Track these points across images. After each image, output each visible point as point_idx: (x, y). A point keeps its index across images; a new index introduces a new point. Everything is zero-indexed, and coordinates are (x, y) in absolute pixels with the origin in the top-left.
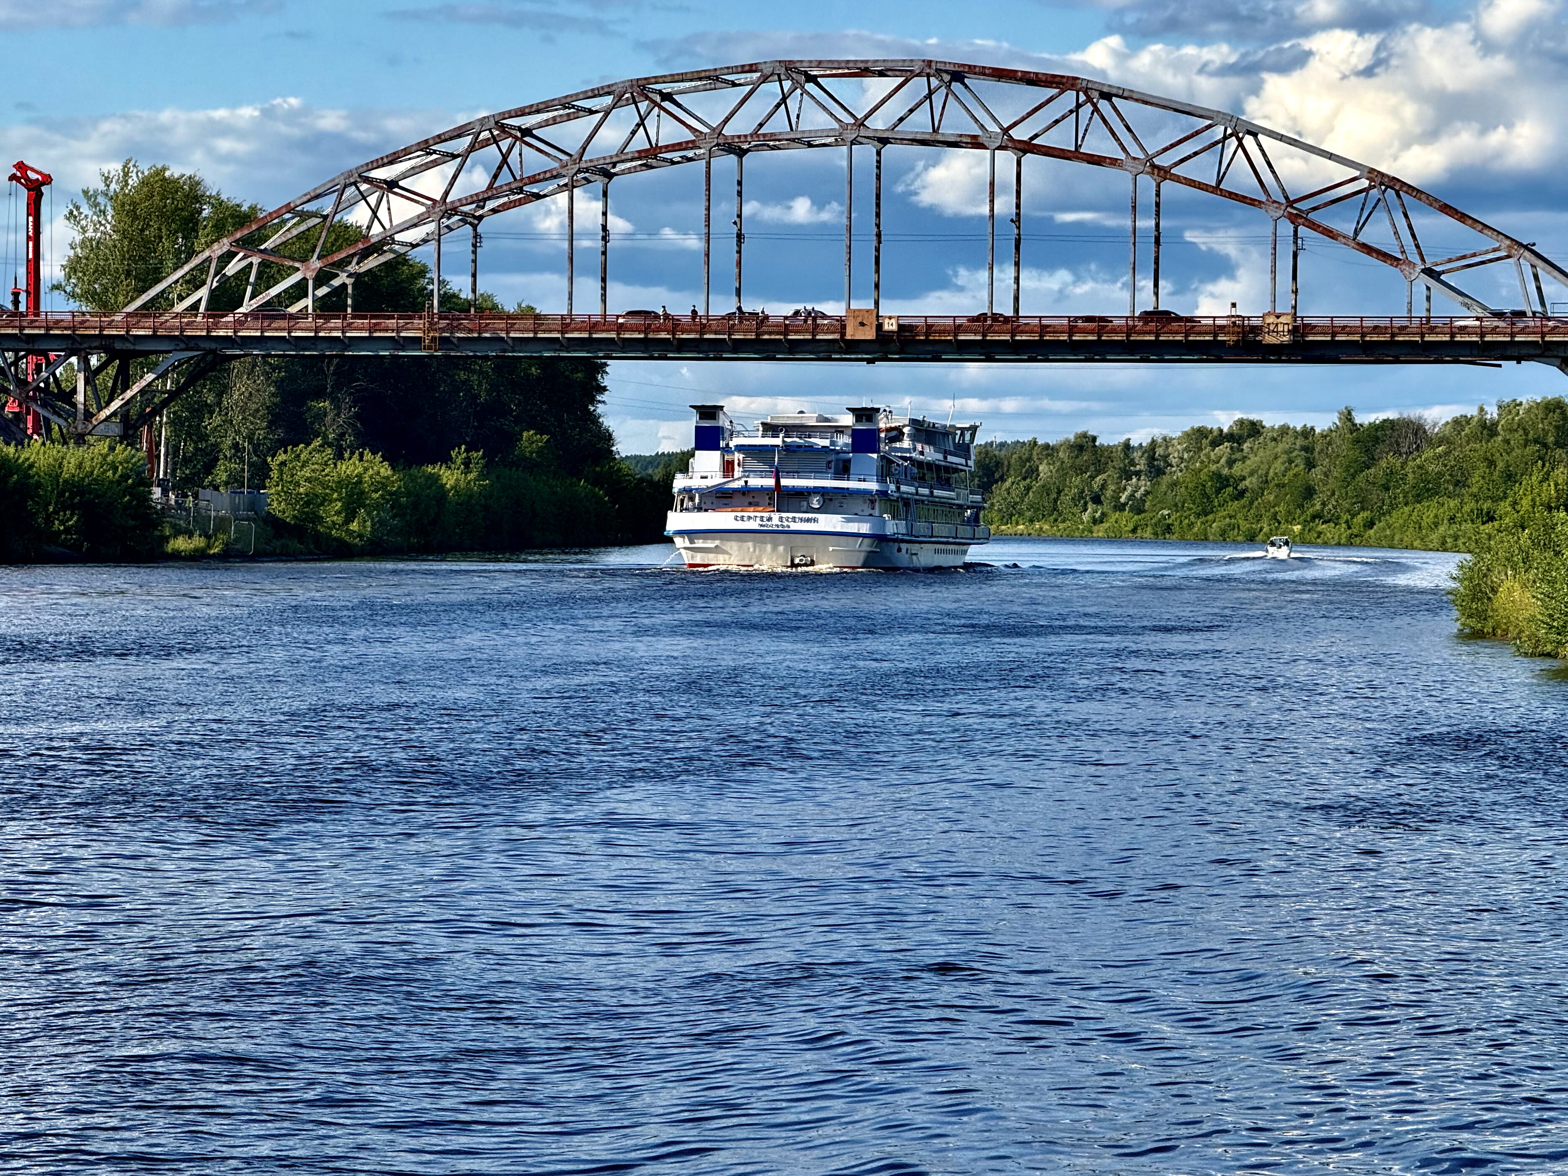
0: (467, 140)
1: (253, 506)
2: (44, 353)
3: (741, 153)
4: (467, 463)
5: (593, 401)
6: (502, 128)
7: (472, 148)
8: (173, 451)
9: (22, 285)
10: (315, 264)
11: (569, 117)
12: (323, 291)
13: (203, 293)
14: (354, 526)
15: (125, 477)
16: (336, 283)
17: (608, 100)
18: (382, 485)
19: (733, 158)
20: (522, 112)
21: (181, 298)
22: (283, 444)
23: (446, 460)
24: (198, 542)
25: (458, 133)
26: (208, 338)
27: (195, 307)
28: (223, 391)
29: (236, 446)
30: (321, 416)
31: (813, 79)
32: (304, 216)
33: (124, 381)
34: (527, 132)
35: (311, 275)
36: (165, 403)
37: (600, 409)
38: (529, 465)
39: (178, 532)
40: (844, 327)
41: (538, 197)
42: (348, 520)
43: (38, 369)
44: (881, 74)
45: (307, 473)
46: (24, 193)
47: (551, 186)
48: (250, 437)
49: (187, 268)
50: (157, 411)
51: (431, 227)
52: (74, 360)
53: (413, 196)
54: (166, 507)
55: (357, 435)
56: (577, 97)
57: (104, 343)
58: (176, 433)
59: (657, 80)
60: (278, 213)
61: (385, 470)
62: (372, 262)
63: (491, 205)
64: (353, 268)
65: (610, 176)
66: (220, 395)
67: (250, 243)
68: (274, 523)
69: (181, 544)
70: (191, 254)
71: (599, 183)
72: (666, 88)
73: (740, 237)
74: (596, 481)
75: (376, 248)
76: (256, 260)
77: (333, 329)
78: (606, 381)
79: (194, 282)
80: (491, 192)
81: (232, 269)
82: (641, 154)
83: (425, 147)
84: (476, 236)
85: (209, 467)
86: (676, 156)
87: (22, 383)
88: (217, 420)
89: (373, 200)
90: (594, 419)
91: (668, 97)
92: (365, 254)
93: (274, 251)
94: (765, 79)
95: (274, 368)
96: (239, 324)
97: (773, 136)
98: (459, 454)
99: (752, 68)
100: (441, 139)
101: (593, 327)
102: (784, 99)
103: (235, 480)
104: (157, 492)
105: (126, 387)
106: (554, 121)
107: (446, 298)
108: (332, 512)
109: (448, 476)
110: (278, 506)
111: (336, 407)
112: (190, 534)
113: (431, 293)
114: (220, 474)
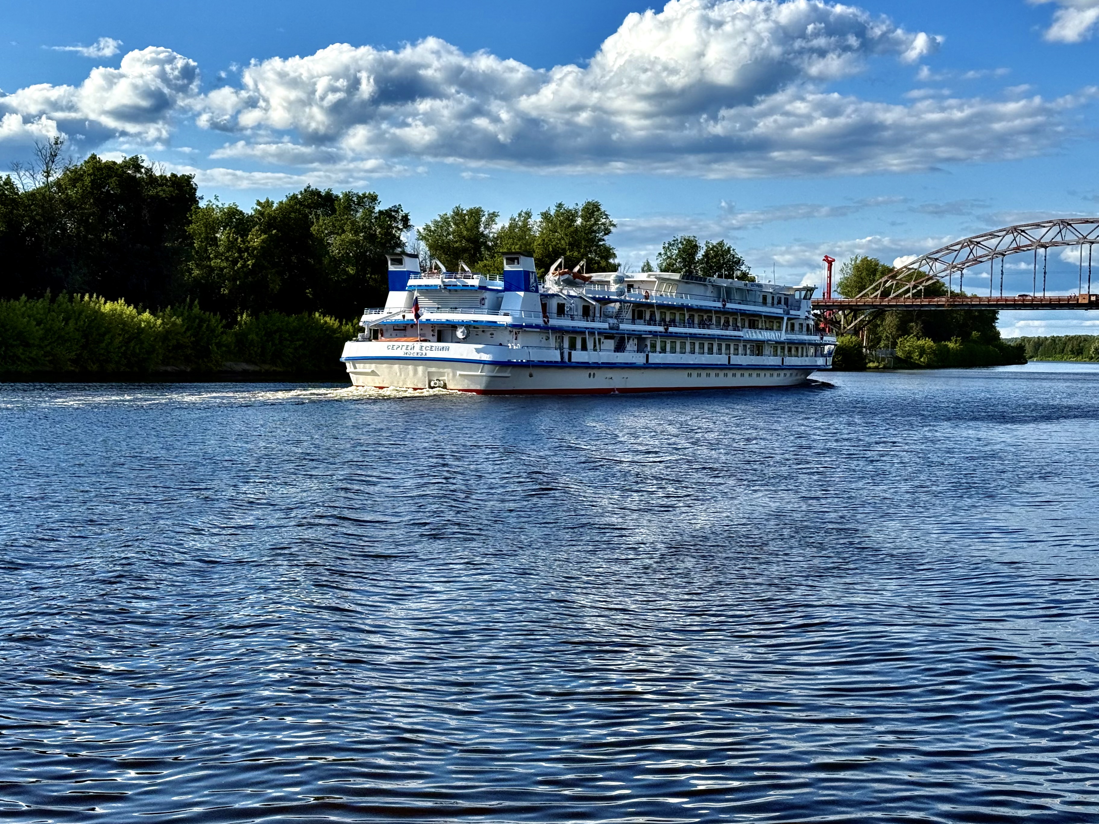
0: (960, 246)
1: (891, 354)
2: (832, 310)
3: (1046, 247)
4: (956, 341)
5: (994, 322)
6: (971, 242)
7: (961, 248)
8: (868, 338)
9: (826, 291)
10: (913, 283)
11: (992, 238)
12: (915, 291)
13: (879, 292)
14: (922, 360)
15: (855, 345)
16: (919, 288)
17: (1005, 232)
18: (931, 348)
19: (1043, 249)
20: (977, 237)
21: (871, 294)
22: (900, 336)
23: (950, 340)
24: (876, 364)
25: (957, 244)
26: (880, 305)
27: (876, 296)
28: (883, 320)
29: (887, 336)
30: (912, 327)
31: (1070, 225)
32: (909, 269)
33: (855, 317)
34: (979, 243)
35: (911, 287)
36: (866, 325)
37: (997, 325)
38: (975, 342)
39: (870, 361)
40: (1078, 300)
41: (981, 262)
42: (921, 357)
43: (830, 315)
44: (1092, 222)
45: (908, 344)
46: (826, 264)
47: (986, 258)
48: (891, 334)
49: (874, 285)
50: (864, 327)
51: (949, 271)
52: (840, 313)
53: (943, 262)
54: (867, 354)
55: (923, 333)
56: (995, 232)
57: (850, 307)
58: (869, 333)
59: (1020, 226)
60: (902, 268)
61: (932, 343)
62: (930, 282)
63: (967, 265)
64: (924, 284)
65: (1004, 255)
66: (882, 322)
67: (893, 277)
68: (897, 358)
69: (871, 365)
70: (874, 281)
71: (1001, 257)
72: (1023, 228)
73: (1045, 273)
74: (996, 346)
75: (931, 278)
76: (895, 282)
77: (918, 302)
78: (998, 316)
79: (875, 289)
80: (967, 261)
81: (887, 285)
82: (1014, 249)
83: (947, 248)
84: (962, 274)
85: (879, 343)
86: (1025, 249)
87: (825, 318)
88: (881, 329)
89: (930, 264)
90: (994, 327)
91: (1023, 231)
92: (928, 280)
93: (900, 279)
94: (1055, 225)
95: (899, 314)
96: (889, 301)
97: (1056, 242)
98: (953, 339)
99: (1050, 222)
100: (952, 246)
101: (998, 300)
102: (1060, 231)
103: (886, 346)
104: (864, 350)
105: (856, 320)
106: (987, 239)
107: (952, 292)
108: (916, 355)
109: (951, 345)
110: (900, 354)
111: (917, 325)
112: (874, 362)
113: (947, 291)
114: (882, 344)
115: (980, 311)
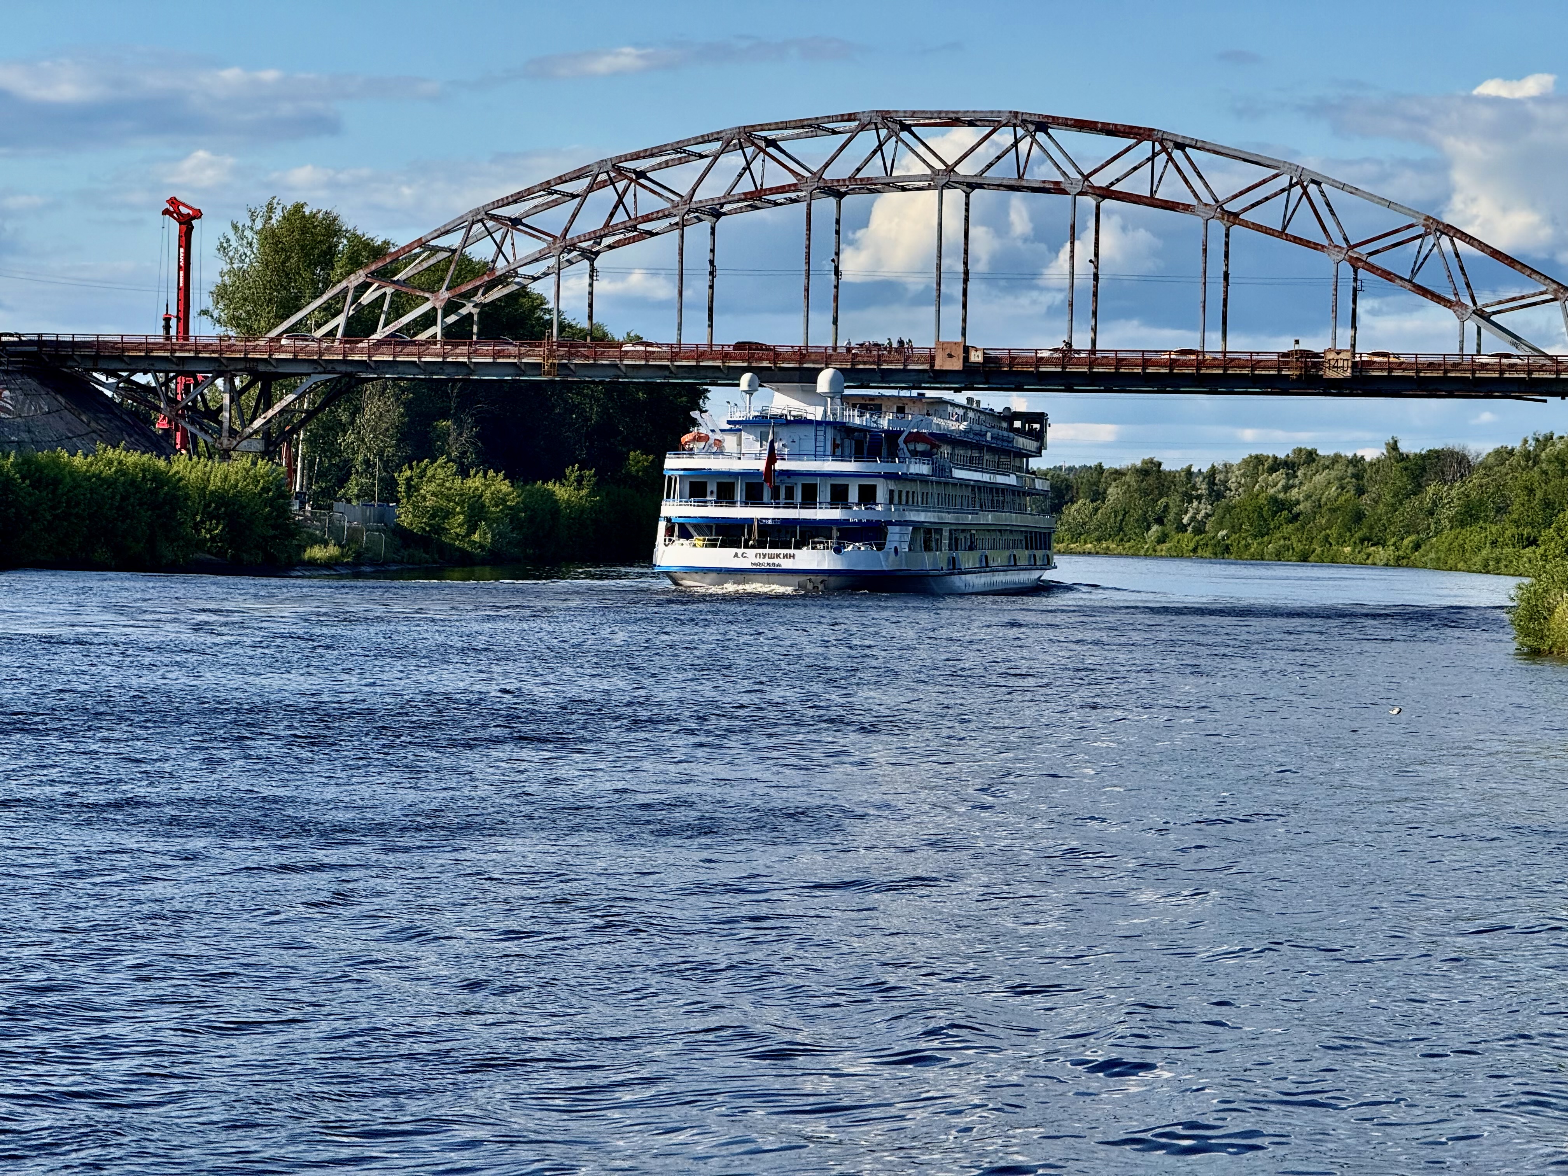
0: (586, 182)
1: (381, 519)
2: (193, 374)
3: (840, 195)
4: (580, 480)
6: (619, 170)
7: (590, 189)
8: (309, 465)
9: (173, 311)
10: (444, 294)
11: (680, 161)
12: (452, 319)
13: (340, 320)
14: (476, 537)
15: (265, 489)
16: (464, 311)
17: (717, 146)
18: (503, 500)
19: (832, 201)
20: (637, 156)
21: (319, 326)
22: (409, 460)
23: (560, 477)
24: (332, 550)
25: (578, 175)
26: (345, 362)
27: (332, 333)
28: (357, 410)
29: (367, 462)
30: (444, 435)
31: (907, 128)
32: (436, 250)
33: (266, 401)
34: (642, 174)
35: (439, 305)
36: (302, 423)
38: (638, 482)
39: (315, 541)
40: (933, 358)
41: (652, 234)
42: (472, 530)
43: (187, 389)
44: (971, 124)
45: (433, 487)
46: (175, 226)
47: (663, 224)
48: (380, 453)
49: (325, 297)
50: (295, 430)
51: (552, 261)
52: (220, 382)
53: (536, 232)
54: (304, 518)
55: (480, 452)
56: (688, 142)
57: (248, 366)
58: (311, 449)
59: (763, 127)
60: (411, 247)
61: (505, 487)
62: (496, 294)
63: (606, 241)
64: (478, 298)
65: (718, 216)
66: (353, 415)
67: (384, 275)
68: (402, 534)
69: (317, 552)
70: (328, 284)
71: (708, 222)
72: (771, 135)
73: (837, 273)
75: (502, 280)
76: (389, 290)
77: (460, 355)
78: (707, 405)
79: (330, 311)
80: (608, 229)
81: (367, 298)
82: (747, 196)
83: (547, 187)
84: (593, 270)
85: (342, 481)
86: (780, 197)
87: (172, 402)
88: (351, 437)
91: (772, 143)
92: (490, 287)
93: (406, 282)
94: (863, 128)
95: (403, 390)
96: (373, 349)
97: (869, 181)
98: (572, 472)
99: (850, 117)
100: (562, 180)
101: (700, 355)
102: (880, 147)
103: (365, 494)
104: (295, 504)
105: (269, 406)
106: (667, 164)
107: (562, 327)
108: (456, 524)
109: (561, 492)
110: (405, 516)
111: (460, 427)
112: (326, 544)
113: (550, 323)
114: (353, 487)
115: (648, 387)
